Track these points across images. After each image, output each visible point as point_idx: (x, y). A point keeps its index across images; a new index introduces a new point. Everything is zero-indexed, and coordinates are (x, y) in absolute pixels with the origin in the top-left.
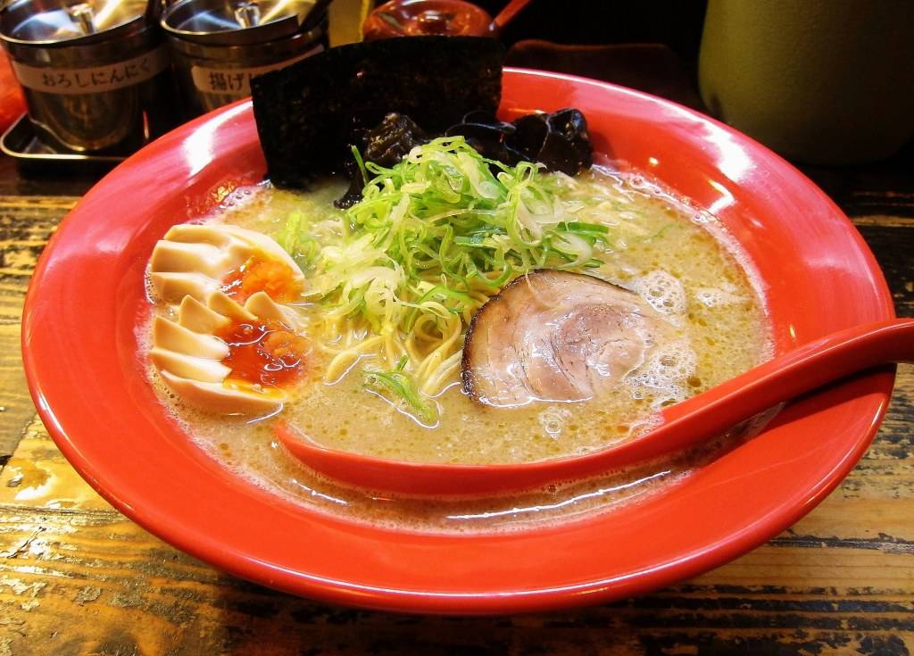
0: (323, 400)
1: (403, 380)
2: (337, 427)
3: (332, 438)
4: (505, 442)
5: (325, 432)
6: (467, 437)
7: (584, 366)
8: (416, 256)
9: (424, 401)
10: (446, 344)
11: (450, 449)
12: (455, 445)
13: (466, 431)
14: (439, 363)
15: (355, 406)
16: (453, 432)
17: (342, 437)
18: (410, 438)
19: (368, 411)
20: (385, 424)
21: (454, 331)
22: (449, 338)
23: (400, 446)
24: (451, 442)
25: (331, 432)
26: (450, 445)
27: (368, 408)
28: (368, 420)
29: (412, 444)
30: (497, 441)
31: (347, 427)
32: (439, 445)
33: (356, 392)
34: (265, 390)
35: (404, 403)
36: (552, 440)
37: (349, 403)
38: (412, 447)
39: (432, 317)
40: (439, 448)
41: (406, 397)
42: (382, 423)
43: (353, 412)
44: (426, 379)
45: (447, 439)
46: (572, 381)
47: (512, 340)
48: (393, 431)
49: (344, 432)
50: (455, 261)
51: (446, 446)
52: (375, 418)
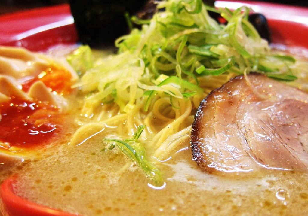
0: (61, 159)
1: (137, 147)
2: (63, 183)
3: (55, 193)
4: (234, 207)
5: (51, 187)
6: (192, 199)
7: (299, 142)
8: (159, 59)
9: (155, 165)
10: (178, 121)
11: (173, 211)
12: (179, 208)
13: (191, 194)
14: (171, 134)
15: (89, 164)
16: (178, 193)
17: (64, 192)
18: (132, 198)
19: (99, 170)
20: (111, 182)
21: (185, 110)
22: (181, 115)
23: (121, 205)
24: (175, 203)
25: (57, 187)
26: (174, 208)
27: (100, 168)
28: (96, 178)
29: (133, 204)
30: (226, 206)
31: (73, 184)
32: (163, 206)
33: (94, 154)
34: (12, 148)
35: (135, 165)
36: (284, 207)
37: (84, 162)
38: (132, 207)
39: (167, 99)
40: (161, 210)
41: (138, 159)
42: (108, 182)
43: (84, 170)
44: (159, 147)
45: (172, 201)
46: (293, 153)
47: (235, 119)
48: (118, 190)
49: (68, 188)
50: (188, 64)
51: (169, 208)
52: (103, 177)
